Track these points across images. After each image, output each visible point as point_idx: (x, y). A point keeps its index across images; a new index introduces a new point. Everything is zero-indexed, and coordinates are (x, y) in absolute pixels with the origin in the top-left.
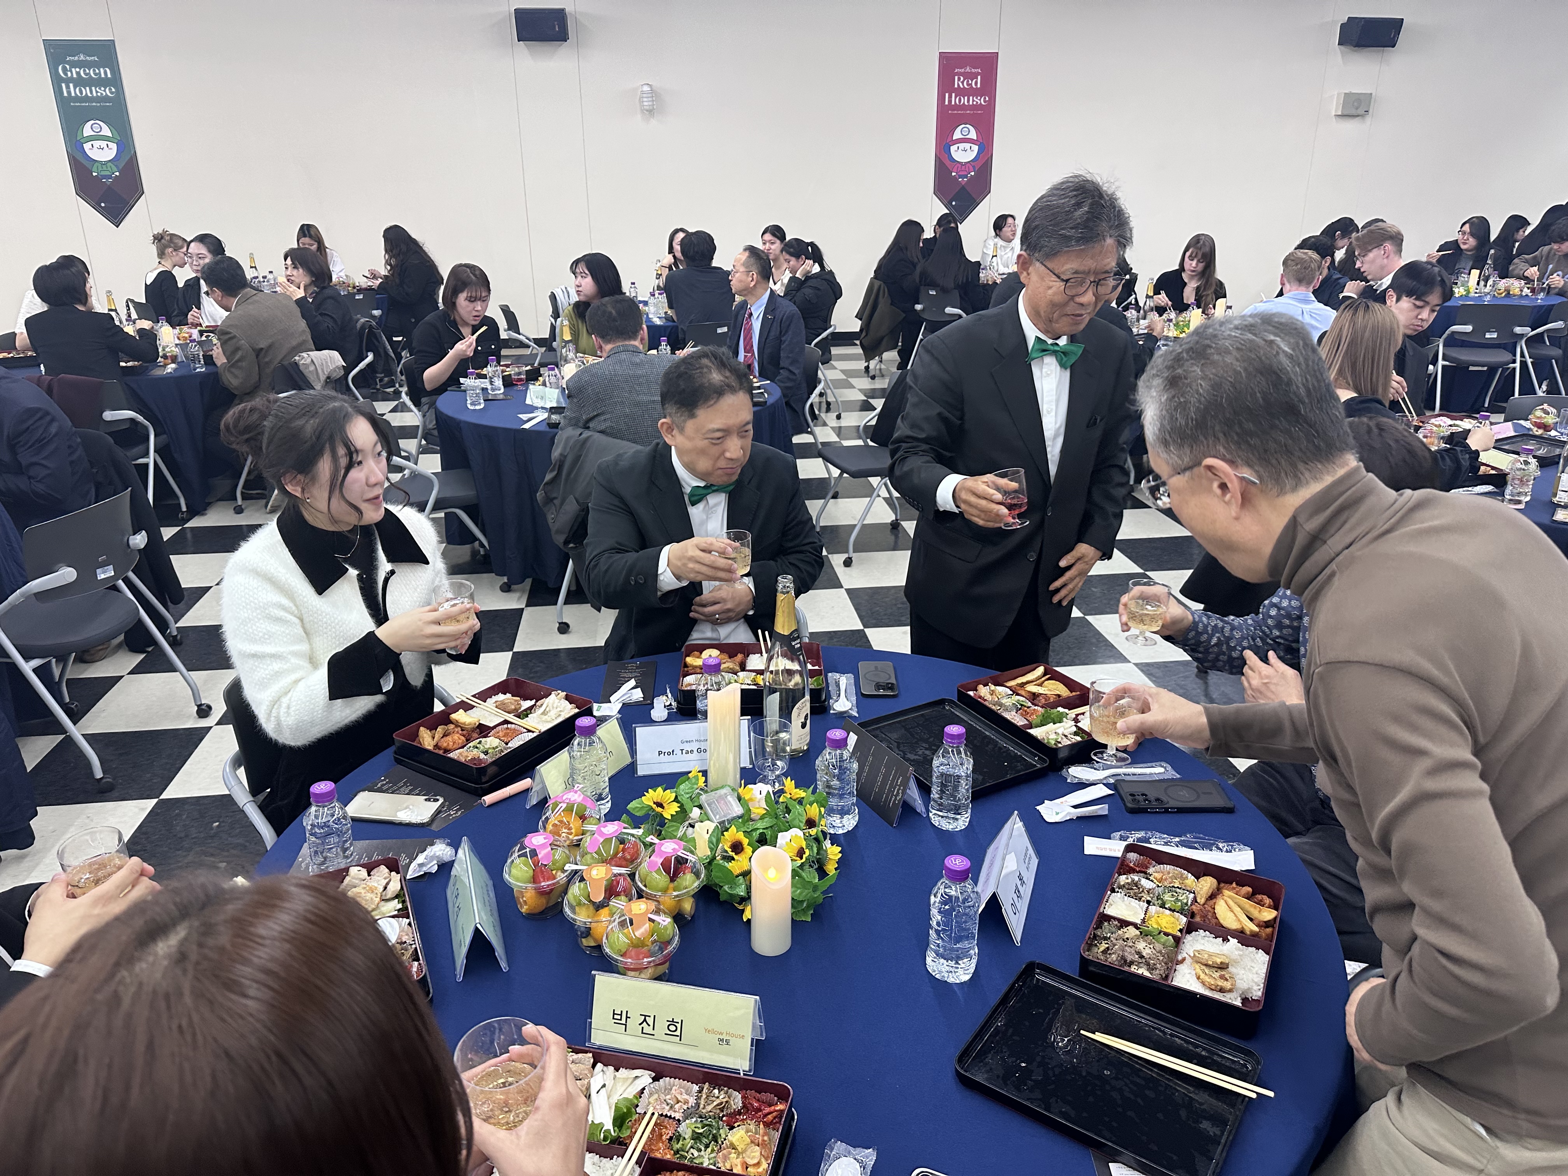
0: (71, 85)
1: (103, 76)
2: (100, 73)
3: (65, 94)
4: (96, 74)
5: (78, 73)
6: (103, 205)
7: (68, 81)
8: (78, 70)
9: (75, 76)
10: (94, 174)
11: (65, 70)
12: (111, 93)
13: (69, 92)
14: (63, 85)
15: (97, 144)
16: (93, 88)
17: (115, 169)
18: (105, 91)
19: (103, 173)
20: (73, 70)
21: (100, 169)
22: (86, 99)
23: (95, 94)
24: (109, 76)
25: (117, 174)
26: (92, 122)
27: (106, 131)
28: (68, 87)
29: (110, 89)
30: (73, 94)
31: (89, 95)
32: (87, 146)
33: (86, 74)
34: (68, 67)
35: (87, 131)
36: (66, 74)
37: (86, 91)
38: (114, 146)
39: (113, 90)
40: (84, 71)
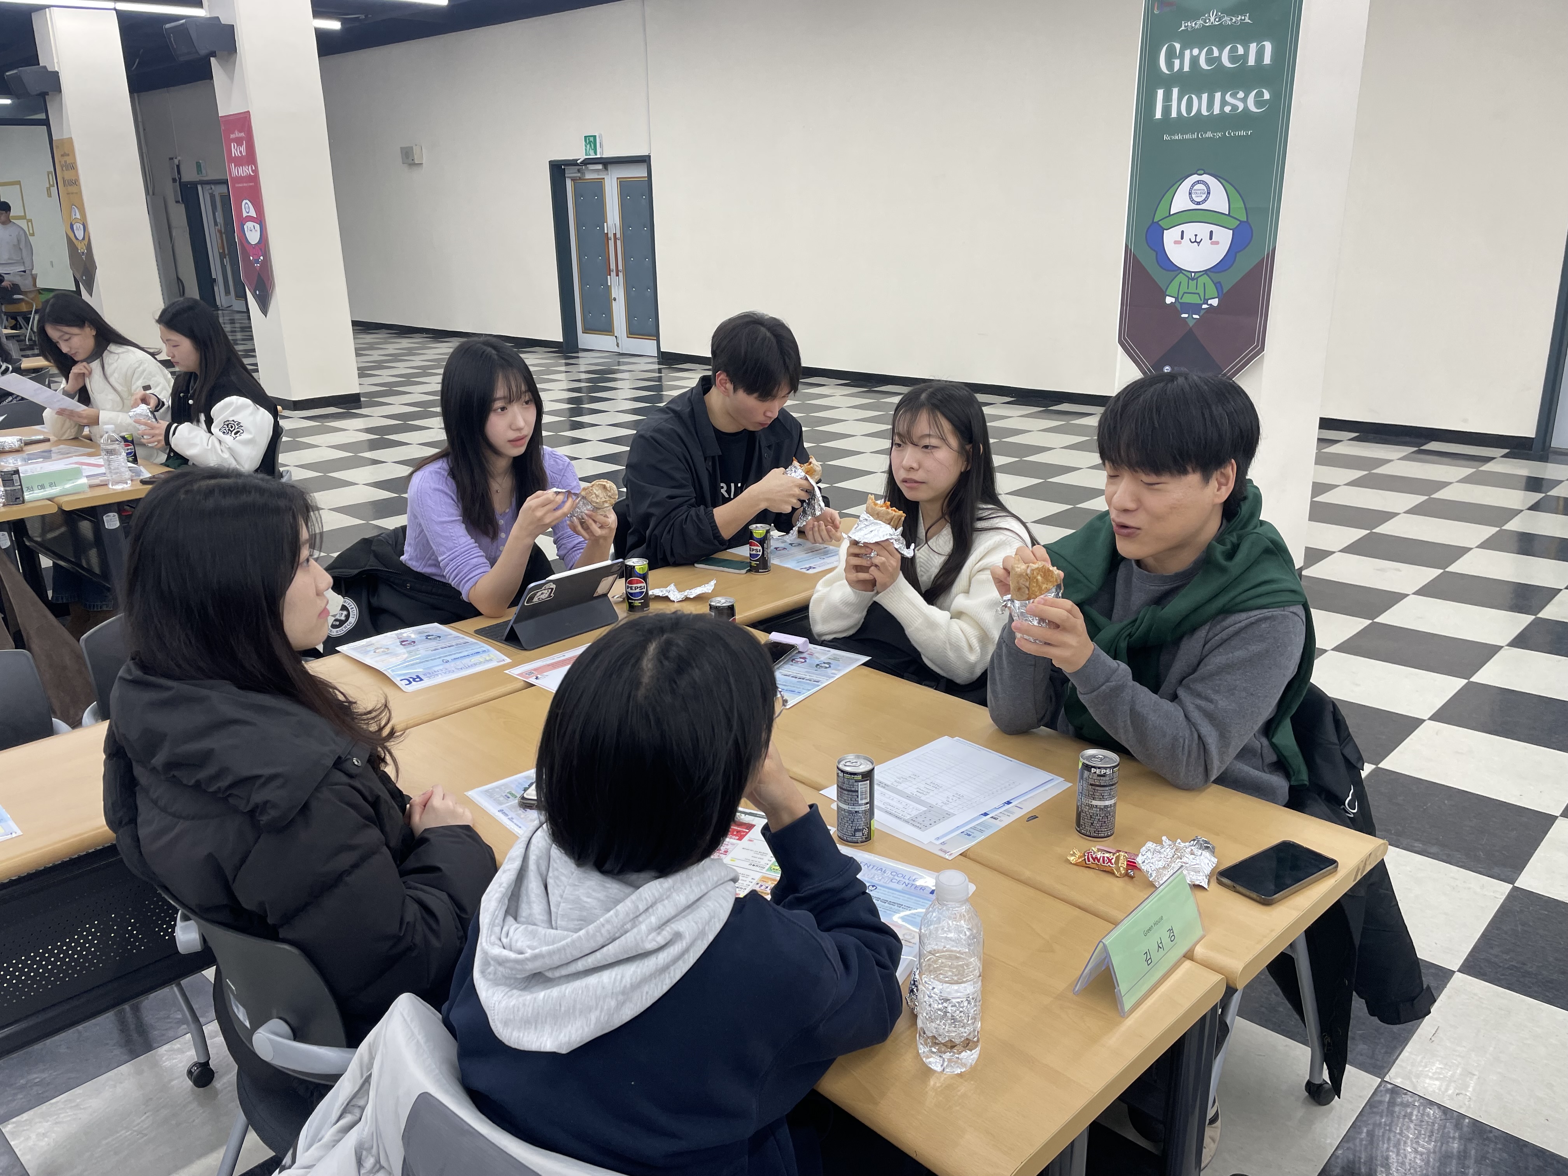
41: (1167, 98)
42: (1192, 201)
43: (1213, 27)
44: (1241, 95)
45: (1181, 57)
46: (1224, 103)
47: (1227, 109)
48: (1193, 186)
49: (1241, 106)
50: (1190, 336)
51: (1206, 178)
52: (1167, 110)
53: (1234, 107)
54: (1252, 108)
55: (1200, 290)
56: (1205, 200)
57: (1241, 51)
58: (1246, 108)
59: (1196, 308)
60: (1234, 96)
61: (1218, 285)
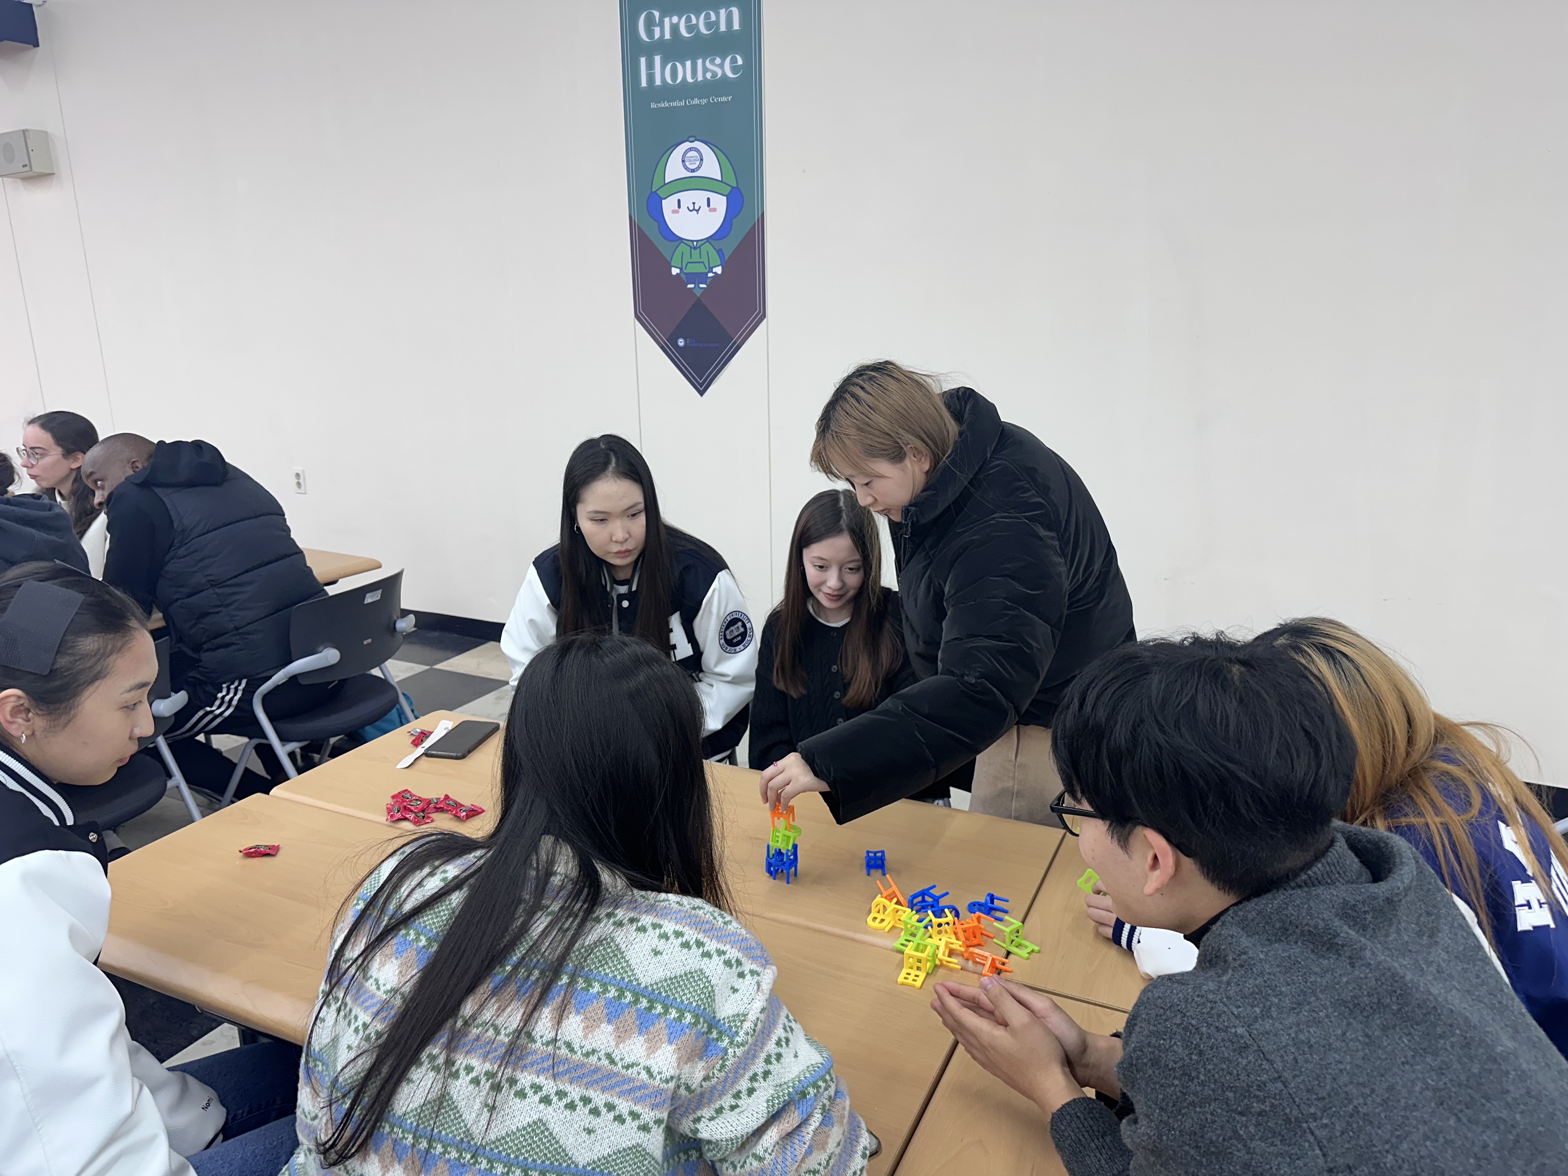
0: (657, 59)
1: (723, 28)
2: (717, 23)
3: (644, 83)
4: (709, 25)
5: (675, 29)
6: (681, 342)
7: (650, 50)
8: (675, 19)
9: (667, 36)
10: (675, 271)
11: (650, 24)
12: (734, 69)
13: (651, 78)
14: (643, 60)
15: (688, 197)
16: (700, 62)
17: (715, 258)
18: (721, 66)
19: (691, 269)
20: (667, 20)
21: (687, 259)
22: (684, 90)
23: (700, 78)
24: (736, 26)
25: (718, 270)
26: (687, 145)
27: (711, 168)
28: (650, 66)
29: (734, 60)
30: (658, 82)
31: (690, 80)
32: (668, 205)
33: (690, 28)
34: (657, 14)
35: (674, 169)
36: (650, 33)
37: (685, 72)
38: (720, 203)
39: (740, 62)
40: (689, 20)
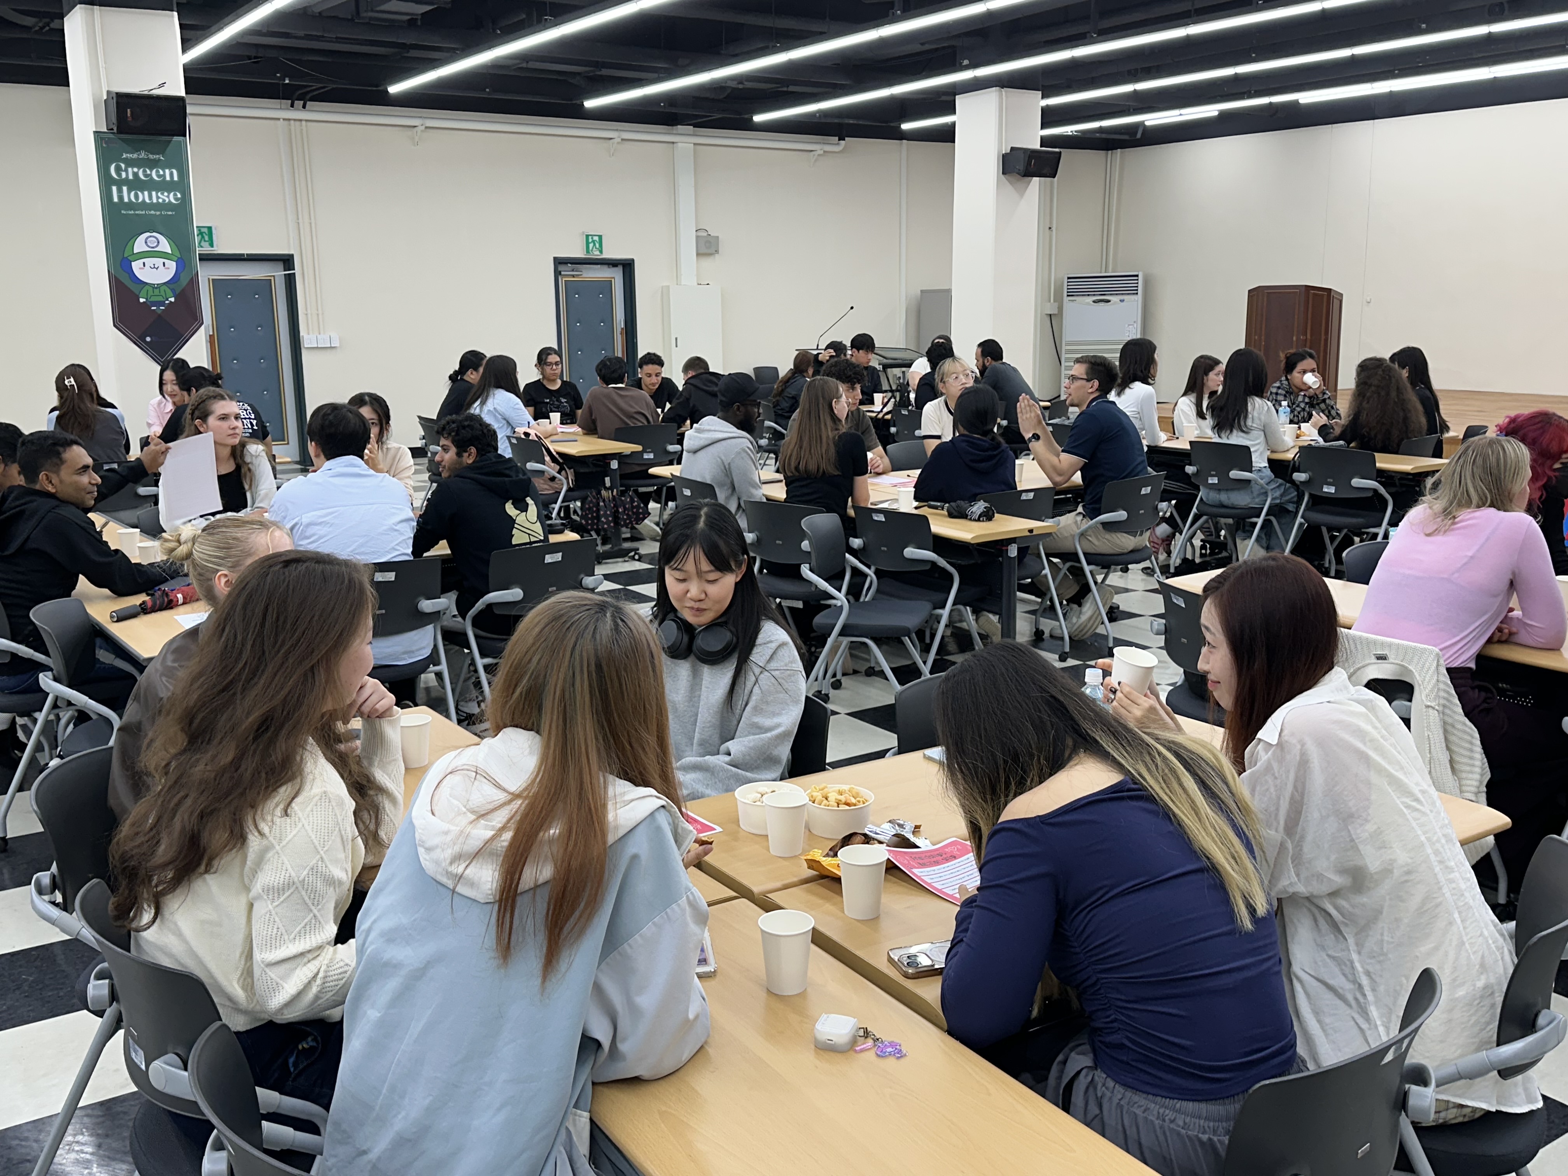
41: (120, 191)
42: (149, 246)
43: (143, 159)
44: (166, 194)
45: (126, 171)
46: (158, 198)
47: (160, 201)
48: (147, 238)
49: (167, 200)
50: (159, 317)
51: (154, 234)
52: (121, 198)
53: (164, 200)
54: (173, 201)
55: (163, 293)
56: (157, 246)
57: (161, 172)
58: (170, 201)
59: (163, 304)
60: (162, 194)
61: (173, 290)
